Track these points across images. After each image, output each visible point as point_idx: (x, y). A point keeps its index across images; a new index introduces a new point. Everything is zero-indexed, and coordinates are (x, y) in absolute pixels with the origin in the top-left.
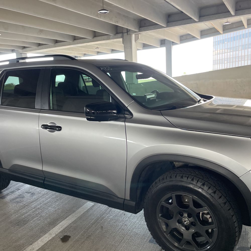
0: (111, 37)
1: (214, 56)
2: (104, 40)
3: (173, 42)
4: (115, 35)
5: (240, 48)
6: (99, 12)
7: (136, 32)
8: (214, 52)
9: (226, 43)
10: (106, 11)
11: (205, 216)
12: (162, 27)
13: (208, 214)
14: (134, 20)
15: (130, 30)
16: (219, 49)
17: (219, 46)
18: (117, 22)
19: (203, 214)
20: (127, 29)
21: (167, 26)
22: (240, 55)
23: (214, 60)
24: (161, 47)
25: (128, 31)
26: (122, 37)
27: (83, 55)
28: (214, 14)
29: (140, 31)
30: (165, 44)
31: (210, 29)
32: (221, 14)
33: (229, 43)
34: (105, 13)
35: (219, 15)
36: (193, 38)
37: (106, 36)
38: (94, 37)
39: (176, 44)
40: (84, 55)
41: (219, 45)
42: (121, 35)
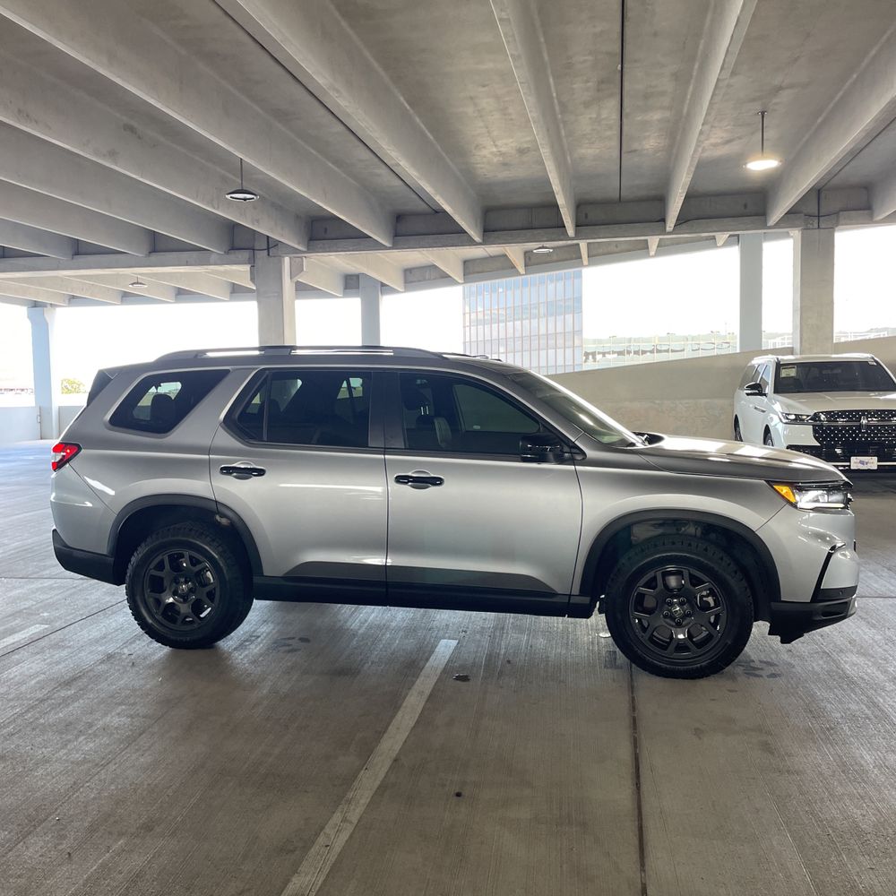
0: (213, 257)
1: (468, 329)
2: (187, 264)
3: (383, 285)
4: (227, 253)
5: (543, 310)
6: (228, 197)
7: (296, 251)
8: (467, 316)
9: (501, 290)
10: (252, 196)
11: (704, 599)
12: (380, 247)
13: (707, 596)
14: (297, 217)
15: (277, 243)
16: (480, 309)
17: (480, 298)
18: (258, 221)
19: (702, 597)
20: (268, 237)
21: (395, 246)
22: (543, 331)
23: (468, 340)
24: (345, 295)
25: (271, 245)
26: (252, 262)
27: (67, 301)
28: (522, 229)
29: (310, 249)
30: (358, 288)
31: (491, 257)
32: (539, 231)
33: (509, 293)
34: (245, 199)
35: (536, 232)
36: (441, 278)
37: (195, 254)
38: (150, 252)
39: (393, 291)
40: (69, 300)
41: (482, 297)
42: (246, 254)
